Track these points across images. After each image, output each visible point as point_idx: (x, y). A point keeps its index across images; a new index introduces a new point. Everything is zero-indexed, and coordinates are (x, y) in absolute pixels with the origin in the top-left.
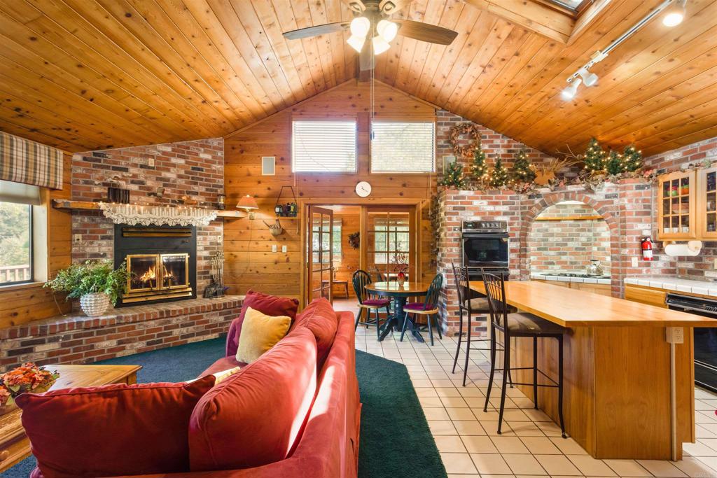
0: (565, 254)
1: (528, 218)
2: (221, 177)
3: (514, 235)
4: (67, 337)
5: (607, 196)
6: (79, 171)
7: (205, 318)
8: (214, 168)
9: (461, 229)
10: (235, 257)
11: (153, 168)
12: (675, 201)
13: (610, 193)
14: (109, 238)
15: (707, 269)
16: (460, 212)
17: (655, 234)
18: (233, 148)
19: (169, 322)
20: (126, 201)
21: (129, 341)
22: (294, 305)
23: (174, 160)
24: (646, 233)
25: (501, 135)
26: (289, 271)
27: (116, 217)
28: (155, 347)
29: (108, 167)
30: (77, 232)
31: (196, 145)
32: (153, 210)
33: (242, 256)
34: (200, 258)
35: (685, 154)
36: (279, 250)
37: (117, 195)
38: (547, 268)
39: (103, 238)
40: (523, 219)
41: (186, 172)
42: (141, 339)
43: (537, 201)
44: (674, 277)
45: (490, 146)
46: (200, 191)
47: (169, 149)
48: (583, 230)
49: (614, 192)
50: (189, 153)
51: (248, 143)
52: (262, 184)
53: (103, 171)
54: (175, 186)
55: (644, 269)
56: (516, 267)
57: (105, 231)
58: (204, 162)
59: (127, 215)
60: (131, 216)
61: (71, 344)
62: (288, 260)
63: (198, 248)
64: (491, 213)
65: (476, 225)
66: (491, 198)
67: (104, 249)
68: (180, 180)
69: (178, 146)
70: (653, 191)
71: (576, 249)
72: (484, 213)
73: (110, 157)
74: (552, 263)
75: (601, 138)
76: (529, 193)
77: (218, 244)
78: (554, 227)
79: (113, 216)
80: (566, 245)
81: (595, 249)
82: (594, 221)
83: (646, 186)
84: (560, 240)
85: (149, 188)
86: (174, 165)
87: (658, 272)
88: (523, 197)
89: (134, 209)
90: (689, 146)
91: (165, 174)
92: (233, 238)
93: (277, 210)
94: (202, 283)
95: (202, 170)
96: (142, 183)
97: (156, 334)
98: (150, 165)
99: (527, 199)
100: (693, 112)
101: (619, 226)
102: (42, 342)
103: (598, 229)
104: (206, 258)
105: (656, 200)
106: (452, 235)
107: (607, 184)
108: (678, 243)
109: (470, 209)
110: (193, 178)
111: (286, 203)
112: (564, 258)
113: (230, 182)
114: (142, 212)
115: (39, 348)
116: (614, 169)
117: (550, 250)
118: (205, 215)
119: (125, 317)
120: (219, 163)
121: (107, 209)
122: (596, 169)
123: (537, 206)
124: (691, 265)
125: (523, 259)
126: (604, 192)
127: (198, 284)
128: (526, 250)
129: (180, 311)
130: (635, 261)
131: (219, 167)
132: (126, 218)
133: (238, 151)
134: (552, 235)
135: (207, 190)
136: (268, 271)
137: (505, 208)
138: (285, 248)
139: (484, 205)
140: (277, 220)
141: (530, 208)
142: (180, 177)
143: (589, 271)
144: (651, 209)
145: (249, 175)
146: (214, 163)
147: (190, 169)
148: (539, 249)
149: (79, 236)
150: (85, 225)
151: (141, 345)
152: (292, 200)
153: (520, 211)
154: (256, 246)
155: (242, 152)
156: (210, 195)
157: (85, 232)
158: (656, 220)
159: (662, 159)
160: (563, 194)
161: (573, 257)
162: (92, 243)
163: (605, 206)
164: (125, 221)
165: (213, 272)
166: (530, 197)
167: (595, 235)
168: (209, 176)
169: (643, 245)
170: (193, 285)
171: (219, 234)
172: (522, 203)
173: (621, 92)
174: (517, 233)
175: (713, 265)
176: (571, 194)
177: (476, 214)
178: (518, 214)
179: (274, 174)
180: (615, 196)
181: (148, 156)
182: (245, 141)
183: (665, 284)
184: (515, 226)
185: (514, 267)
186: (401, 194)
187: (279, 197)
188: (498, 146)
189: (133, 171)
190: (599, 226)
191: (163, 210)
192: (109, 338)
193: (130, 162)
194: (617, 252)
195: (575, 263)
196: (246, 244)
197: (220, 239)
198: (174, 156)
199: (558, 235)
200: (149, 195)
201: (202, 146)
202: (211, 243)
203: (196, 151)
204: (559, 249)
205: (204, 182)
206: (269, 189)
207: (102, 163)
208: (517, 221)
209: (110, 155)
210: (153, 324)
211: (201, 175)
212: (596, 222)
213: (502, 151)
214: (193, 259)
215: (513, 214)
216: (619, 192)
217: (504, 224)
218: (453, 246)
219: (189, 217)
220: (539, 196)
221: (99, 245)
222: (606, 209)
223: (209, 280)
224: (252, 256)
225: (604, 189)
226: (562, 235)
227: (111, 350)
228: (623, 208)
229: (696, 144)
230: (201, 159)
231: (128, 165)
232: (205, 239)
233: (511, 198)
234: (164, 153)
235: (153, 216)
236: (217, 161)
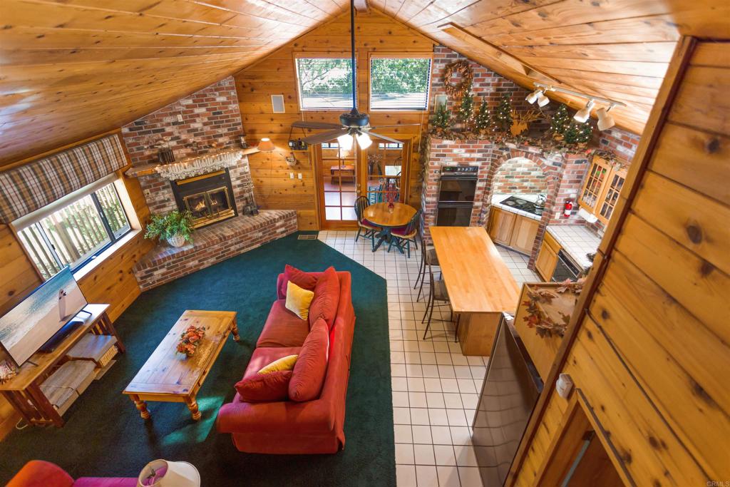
0: (527, 181)
1: (495, 164)
2: (237, 115)
3: (483, 176)
4: (169, 264)
5: (554, 164)
6: (131, 141)
7: (249, 236)
8: (230, 109)
9: (440, 172)
10: (262, 182)
11: (182, 123)
13: (557, 161)
14: (168, 187)
16: (441, 158)
17: (577, 198)
18: (244, 87)
19: (227, 243)
20: (173, 160)
21: (204, 259)
22: (315, 281)
23: (197, 111)
24: (572, 196)
26: (305, 193)
27: (170, 176)
28: (221, 259)
29: (149, 132)
30: (145, 188)
31: (211, 90)
32: (194, 161)
33: (266, 181)
34: (235, 187)
36: (296, 176)
37: (166, 157)
38: (510, 192)
39: (164, 188)
40: (492, 164)
41: (209, 119)
42: (212, 257)
43: (505, 153)
45: (481, 85)
46: (224, 132)
47: (190, 102)
49: (559, 161)
50: (207, 100)
51: (256, 81)
52: (275, 122)
53: (147, 136)
54: (203, 134)
55: (563, 220)
56: (480, 200)
57: (163, 183)
58: (221, 105)
59: (177, 172)
60: (181, 172)
61: (172, 267)
62: (303, 185)
63: (232, 180)
64: (467, 159)
65: (453, 169)
66: (469, 147)
67: (167, 196)
68: (205, 127)
69: (197, 96)
70: (587, 167)
71: (538, 177)
72: (461, 159)
73: (148, 122)
74: (515, 188)
76: (500, 145)
77: (246, 173)
79: (168, 176)
80: (530, 173)
83: (584, 161)
84: (526, 170)
85: (184, 141)
86: (198, 115)
87: (572, 222)
88: (495, 147)
89: (180, 166)
91: (193, 126)
92: (256, 168)
93: (291, 144)
94: (240, 205)
95: (220, 113)
96: (178, 138)
97: (220, 252)
98: (179, 121)
99: (498, 149)
101: (555, 188)
102: (156, 269)
104: (239, 186)
105: (586, 174)
106: (433, 176)
107: (557, 154)
109: (450, 156)
110: (215, 123)
111: (297, 138)
112: (525, 184)
113: (246, 119)
114: (187, 167)
115: (155, 273)
117: (516, 177)
118: (233, 157)
119: (200, 247)
120: (234, 103)
121: (163, 171)
123: (504, 156)
125: (486, 195)
126: (553, 159)
127: (237, 206)
128: (489, 189)
130: (558, 215)
131: (234, 106)
132: (178, 175)
133: (248, 89)
135: (229, 130)
136: (289, 192)
137: (479, 155)
138: (300, 176)
139: (462, 153)
140: (292, 153)
141: (499, 157)
142: (205, 124)
144: (581, 178)
145: (262, 113)
146: (230, 103)
147: (211, 115)
148: (506, 177)
149: (147, 191)
150: (149, 182)
151: (213, 260)
153: (490, 158)
154: (276, 173)
155: (252, 90)
156: (232, 134)
157: (150, 187)
160: (524, 153)
161: (533, 183)
162: (157, 194)
163: (551, 170)
164: (177, 177)
165: (247, 195)
166: (501, 148)
168: (228, 116)
169: (567, 206)
170: (234, 208)
171: (245, 165)
172: (494, 151)
174: (485, 176)
176: (530, 154)
177: (454, 160)
178: (489, 160)
179: (284, 112)
180: (559, 165)
181: (175, 113)
182: (253, 79)
184: (485, 169)
185: (478, 200)
186: (396, 131)
187: (291, 133)
188: (488, 85)
189: (168, 129)
191: (201, 162)
192: (193, 260)
193: (164, 123)
195: (534, 188)
196: (268, 172)
197: (247, 169)
198: (195, 106)
199: (525, 166)
200: (186, 147)
201: (216, 90)
202: (241, 174)
203: (212, 96)
204: (523, 177)
205: (225, 123)
206: (281, 125)
207: (144, 130)
208: (487, 166)
209: (147, 120)
210: (217, 247)
211: (221, 118)
213: (491, 90)
214: (230, 188)
215: (485, 160)
216: (563, 163)
217: (476, 169)
218: (433, 184)
219: (221, 162)
220: (507, 149)
221: (163, 194)
223: (245, 202)
224: (275, 181)
225: (554, 158)
226: (528, 166)
227: (195, 266)
228: (561, 176)
230: (218, 103)
231: (163, 125)
232: (235, 172)
233: (486, 147)
234: (188, 106)
235: (195, 168)
236: (232, 101)
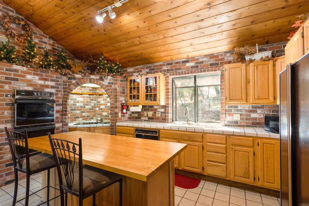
0: (84, 112)
1: (67, 92)
3: (58, 101)
5: (109, 83)
9: (13, 96)
12: (134, 88)
13: (110, 82)
15: (142, 116)
16: (13, 82)
17: (126, 102)
24: (123, 102)
25: (48, 37)
35: (135, 69)
38: (75, 120)
40: (64, 92)
43: (74, 81)
44: (131, 120)
45: (40, 41)
48: (92, 100)
49: (112, 81)
55: (123, 118)
56: (60, 122)
64: (42, 86)
65: (29, 93)
66: (42, 75)
70: (126, 83)
71: (90, 109)
72: (36, 85)
74: (78, 117)
75: (105, 55)
76: (69, 76)
78: (79, 98)
80: (85, 107)
81: (97, 109)
82: (97, 96)
83: (124, 81)
84: (82, 104)
87: (126, 119)
88: (65, 78)
90: (136, 67)
99: (67, 80)
100: (142, 51)
101: (114, 98)
103: (99, 100)
105: (127, 87)
106: (4, 100)
107: (109, 77)
108: (134, 106)
109: (23, 81)
112: (84, 114)
116: (111, 71)
117: (77, 110)
122: (103, 69)
123: (74, 84)
124: (136, 115)
125: (64, 117)
126: (108, 81)
128: (66, 111)
130: (120, 115)
134: (78, 102)
139: (36, 80)
141: (69, 85)
143: (97, 120)
144: (125, 91)
158: (126, 96)
159: (126, 71)
160: (89, 80)
161: (88, 113)
166: (69, 78)
167: (97, 102)
169: (123, 108)
172: (64, 82)
173: (121, 31)
174: (61, 100)
175: (144, 115)
176: (92, 80)
177: (28, 85)
178: (61, 88)
180: (113, 84)
183: (134, 124)
184: (59, 95)
185: (58, 122)
188: (46, 43)
190: (99, 98)
194: (113, 111)
195: (89, 116)
199: (81, 102)
204: (82, 110)
208: (60, 93)
212: (98, 96)
215: (58, 88)
216: (114, 82)
217: (51, 94)
218: (5, 109)
220: (75, 78)
222: (109, 89)
225: (108, 79)
226: (83, 102)
228: (116, 89)
229: (138, 66)
233: (57, 77)
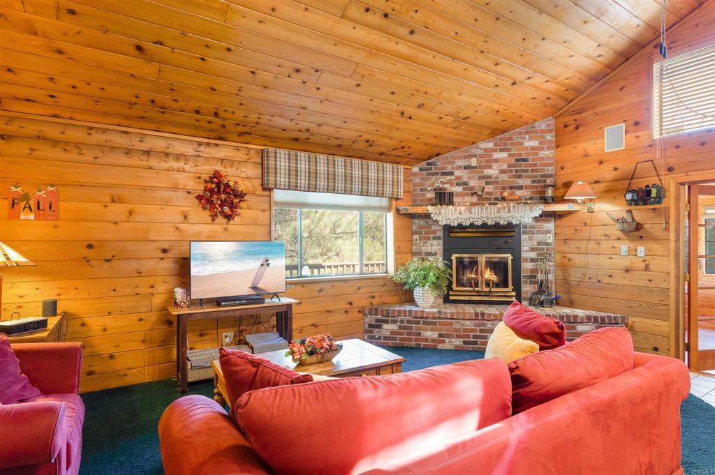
2: (551, 164)
4: (402, 321)
6: (417, 180)
8: (541, 155)
10: (569, 260)
11: (476, 167)
14: (439, 238)
18: (566, 126)
19: (484, 325)
20: (451, 203)
21: (448, 336)
23: (496, 156)
26: (649, 284)
27: (441, 219)
28: (471, 347)
29: (437, 174)
30: (416, 233)
31: (520, 133)
32: (473, 209)
33: (578, 259)
34: (526, 260)
36: (633, 252)
37: (443, 198)
39: (434, 238)
41: (509, 166)
42: (458, 337)
46: (526, 184)
47: (491, 145)
50: (512, 144)
51: (584, 114)
52: (605, 165)
53: (434, 178)
54: (497, 182)
57: (435, 232)
58: (529, 151)
59: (450, 217)
60: (454, 217)
61: (405, 328)
62: (647, 268)
63: (523, 248)
67: (435, 249)
68: (502, 175)
69: (501, 139)
73: (439, 163)
77: (548, 244)
79: (438, 218)
85: (472, 188)
86: (496, 161)
89: (456, 209)
91: (487, 172)
92: (567, 237)
93: (629, 196)
94: (527, 289)
96: (465, 184)
97: (472, 334)
98: (472, 165)
102: (387, 322)
104: (532, 260)
110: (516, 171)
111: (643, 186)
113: (562, 168)
114: (463, 213)
115: (385, 326)
118: (528, 211)
119: (445, 313)
120: (549, 148)
121: (434, 212)
127: (523, 289)
129: (495, 315)
131: (548, 152)
132: (449, 219)
133: (572, 128)
135: (533, 182)
136: (616, 281)
138: (641, 251)
140: (630, 211)
142: (502, 172)
145: (587, 155)
146: (542, 149)
147: (513, 162)
149: (416, 237)
150: (421, 227)
151: (458, 342)
152: (655, 180)
154: (597, 246)
155: (577, 128)
156: (537, 187)
157: (420, 233)
162: (426, 243)
164: (448, 222)
165: (540, 277)
168: (536, 165)
170: (517, 289)
171: (549, 232)
179: (623, 148)
181: (470, 156)
182: (581, 113)
187: (632, 179)
189: (458, 173)
191: (482, 209)
192: (432, 330)
193: (455, 166)
196: (583, 245)
197: (550, 238)
198: (495, 151)
200: (472, 194)
201: (527, 133)
202: (539, 243)
203: (520, 140)
205: (529, 173)
206: (616, 169)
207: (433, 171)
209: (439, 161)
210: (468, 324)
211: (526, 166)
214: (517, 261)
219: (510, 214)
221: (432, 245)
223: (537, 286)
224: (592, 260)
227: (433, 340)
230: (526, 148)
231: (453, 168)
232: (531, 239)
234: (486, 150)
235: (473, 216)
236: (546, 146)
